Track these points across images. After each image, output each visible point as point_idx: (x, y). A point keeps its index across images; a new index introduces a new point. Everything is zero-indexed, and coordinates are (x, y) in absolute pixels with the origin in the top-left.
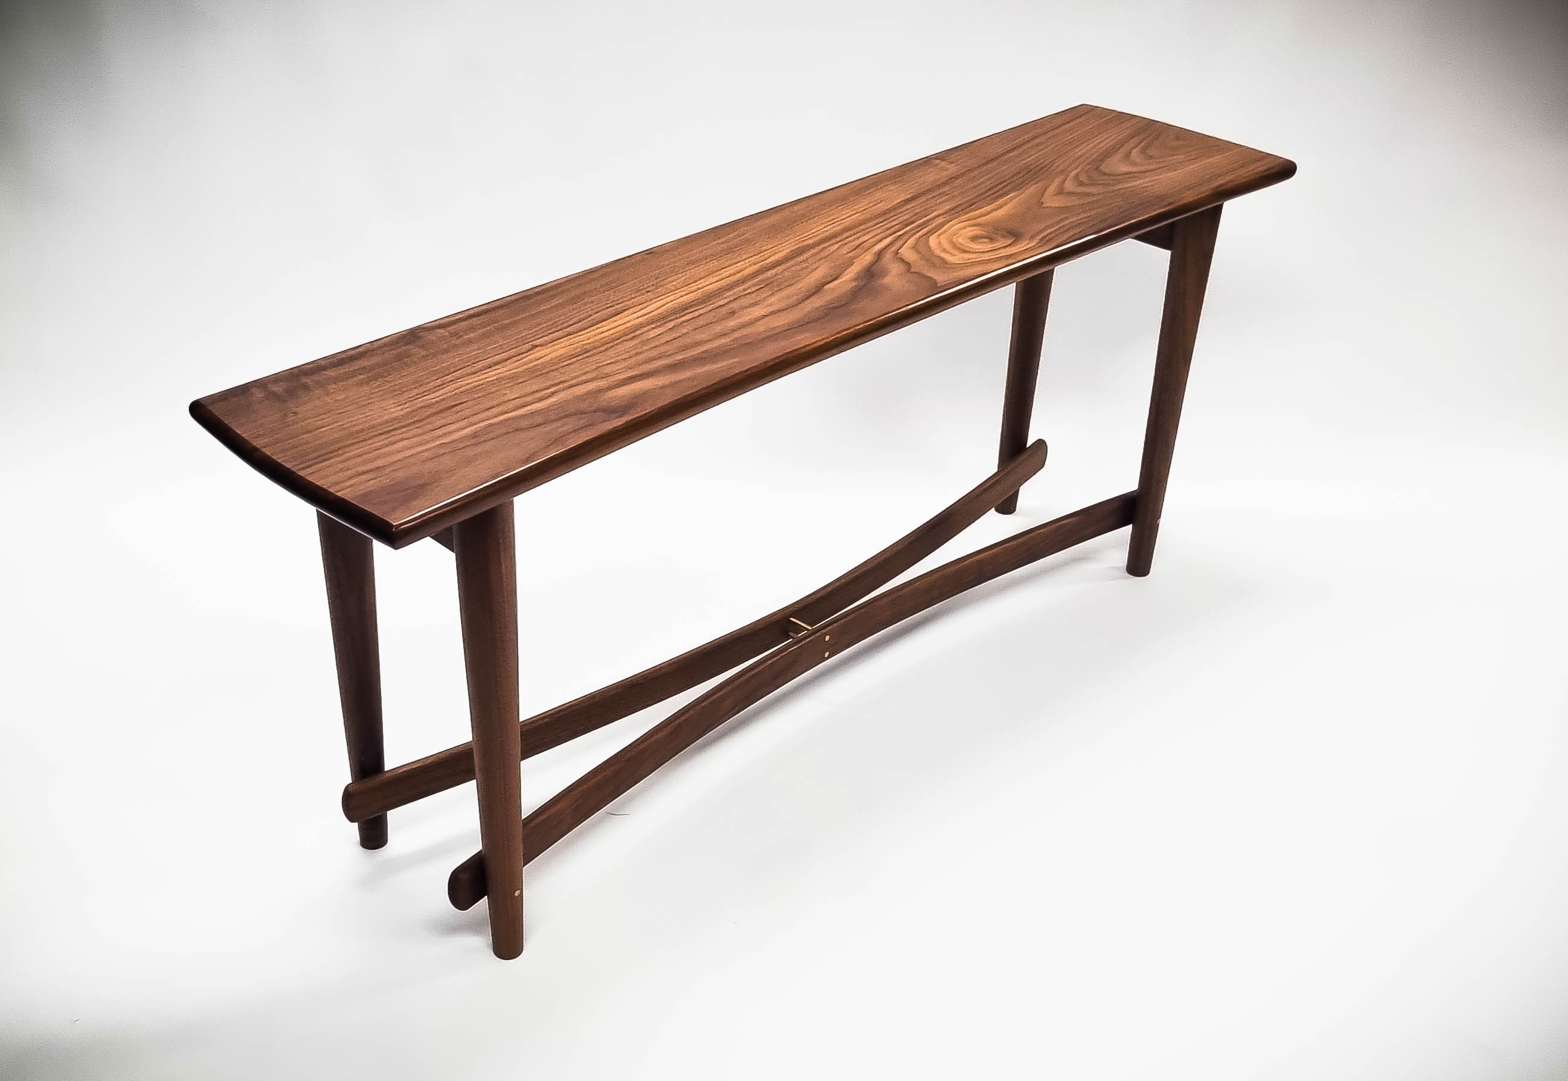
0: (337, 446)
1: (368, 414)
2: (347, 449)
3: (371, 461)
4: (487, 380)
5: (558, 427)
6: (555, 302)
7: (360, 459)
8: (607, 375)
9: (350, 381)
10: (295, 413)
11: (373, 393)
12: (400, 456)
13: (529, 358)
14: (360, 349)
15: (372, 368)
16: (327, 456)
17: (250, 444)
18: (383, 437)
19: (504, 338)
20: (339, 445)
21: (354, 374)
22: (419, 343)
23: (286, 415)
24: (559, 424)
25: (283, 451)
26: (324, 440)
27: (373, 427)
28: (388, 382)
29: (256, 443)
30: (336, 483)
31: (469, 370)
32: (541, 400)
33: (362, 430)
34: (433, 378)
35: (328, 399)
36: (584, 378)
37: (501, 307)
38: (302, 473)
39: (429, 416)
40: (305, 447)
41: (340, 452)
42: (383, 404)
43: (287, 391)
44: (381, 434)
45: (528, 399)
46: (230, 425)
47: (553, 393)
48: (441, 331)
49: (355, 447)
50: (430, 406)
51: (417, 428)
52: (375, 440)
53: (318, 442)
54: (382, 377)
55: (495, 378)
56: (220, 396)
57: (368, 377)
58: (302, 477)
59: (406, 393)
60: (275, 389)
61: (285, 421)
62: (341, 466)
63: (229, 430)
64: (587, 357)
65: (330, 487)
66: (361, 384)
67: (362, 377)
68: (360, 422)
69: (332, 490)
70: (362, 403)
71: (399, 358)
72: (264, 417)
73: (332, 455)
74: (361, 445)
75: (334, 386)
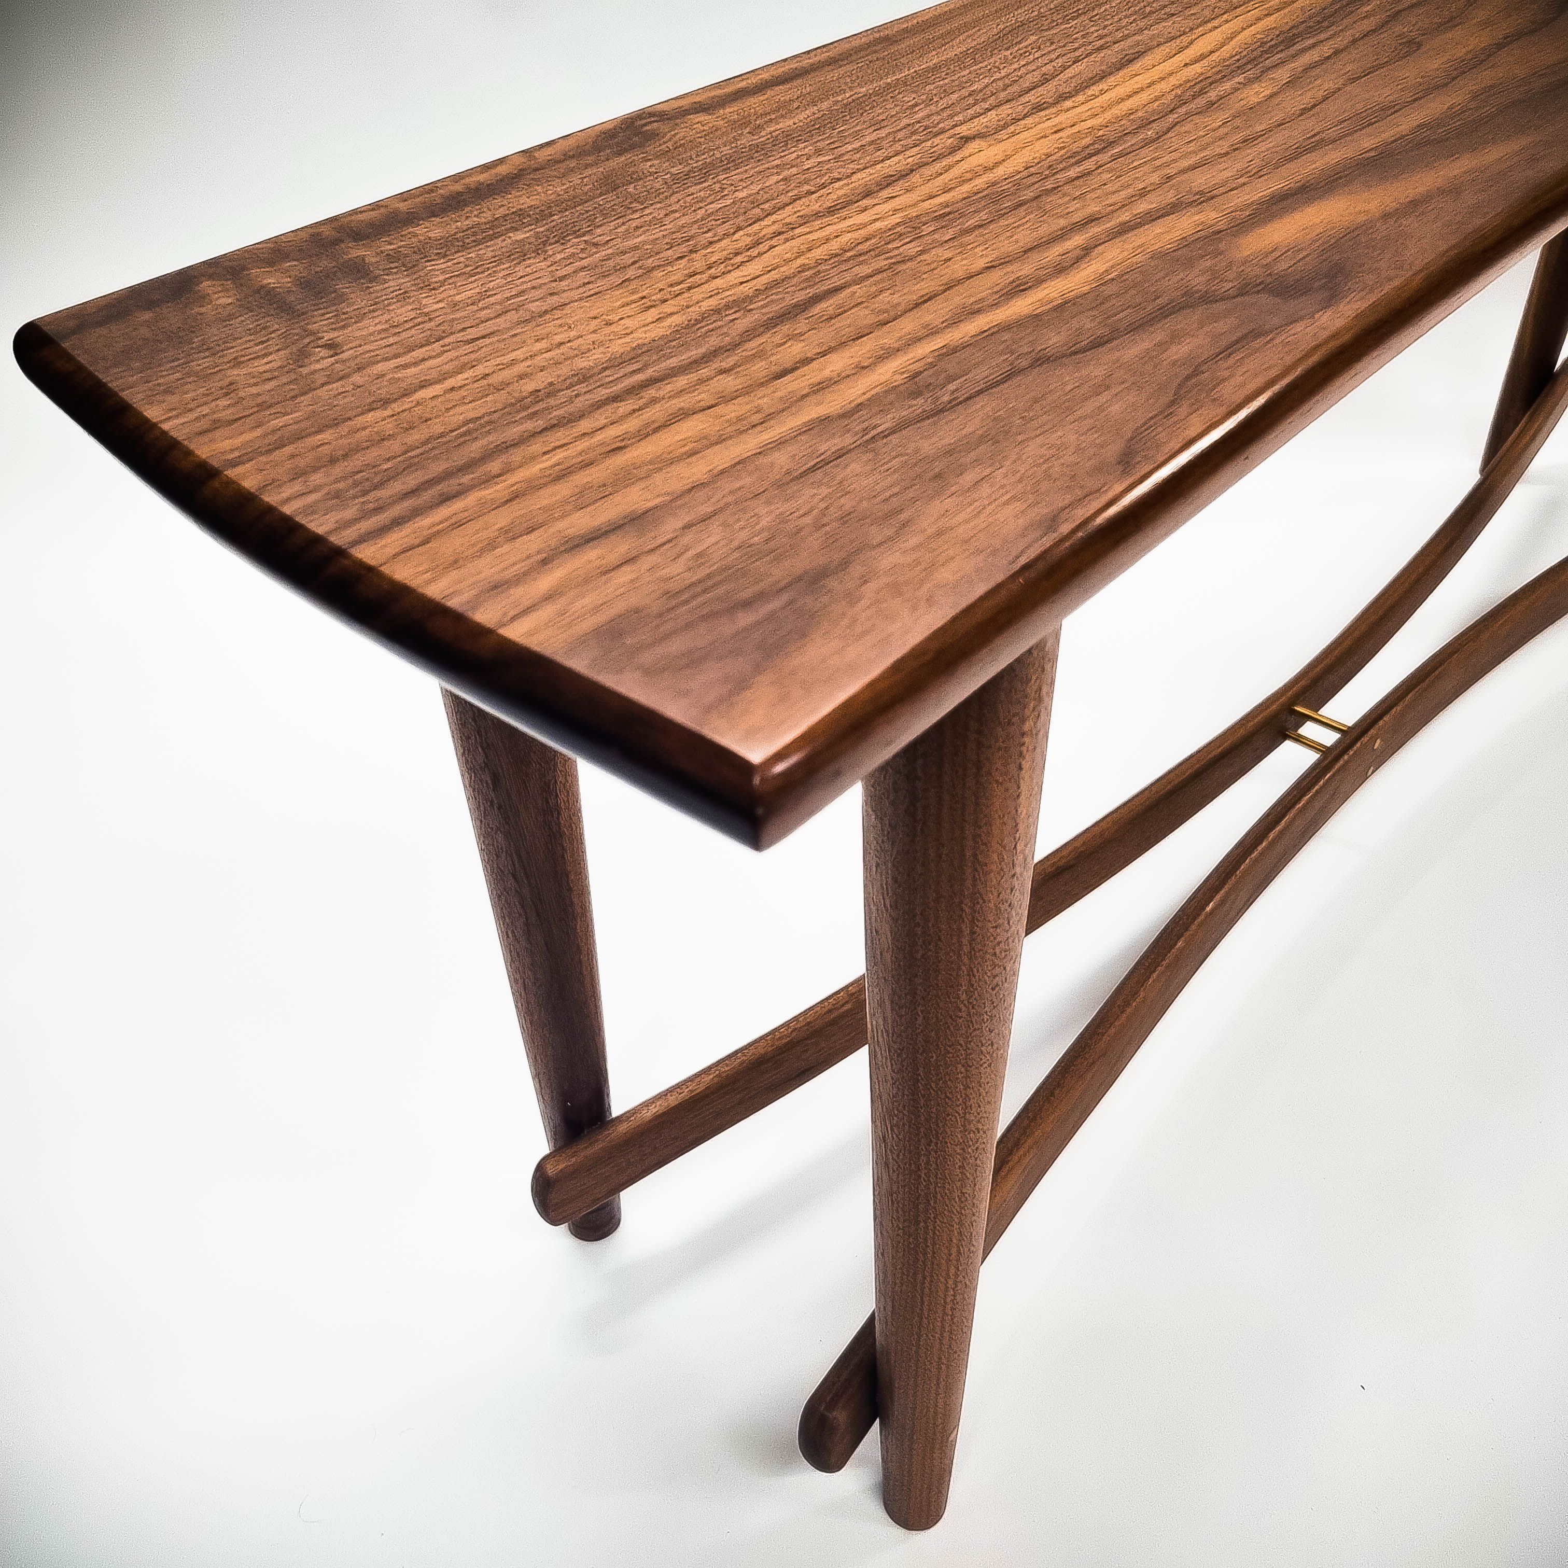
0: (475, 448)
1: (558, 339)
2: (516, 455)
3: (605, 491)
4: (878, 225)
5: (1162, 346)
6: (956, 49)
7: (564, 490)
8: (1204, 198)
9: (487, 252)
10: (335, 348)
11: (562, 279)
12: (698, 470)
13: (964, 166)
14: (502, 170)
15: (543, 214)
16: (451, 485)
17: (189, 453)
18: (624, 407)
19: (878, 125)
20: (494, 439)
21: (493, 230)
22: (652, 148)
23: (302, 356)
24: (1158, 334)
25: (299, 474)
26: (437, 428)
27: (584, 377)
28: (596, 245)
29: (204, 450)
30: (497, 587)
31: (813, 204)
32: (1060, 270)
33: (552, 391)
34: (721, 231)
35: (430, 303)
36: (1143, 206)
37: (833, 62)
38: (366, 554)
39: (749, 334)
40: (372, 455)
41: (494, 466)
42: (599, 307)
43: (304, 284)
44: (616, 398)
45: (1025, 269)
46: (125, 395)
47: (1086, 251)
48: (702, 117)
49: (536, 447)
50: (741, 304)
51: (722, 372)
52: (600, 418)
53: (415, 437)
54: (577, 234)
55: (897, 219)
56: (100, 309)
57: (537, 236)
58: (371, 569)
59: (658, 274)
60: (270, 281)
61: (305, 371)
62: (502, 518)
63: (125, 408)
64: (1121, 155)
65: (477, 602)
66: (520, 254)
67: (520, 236)
68: (539, 360)
69: (485, 616)
70: (533, 307)
71: (610, 184)
72: (237, 363)
73: (466, 479)
74: (560, 436)
75: (441, 264)
